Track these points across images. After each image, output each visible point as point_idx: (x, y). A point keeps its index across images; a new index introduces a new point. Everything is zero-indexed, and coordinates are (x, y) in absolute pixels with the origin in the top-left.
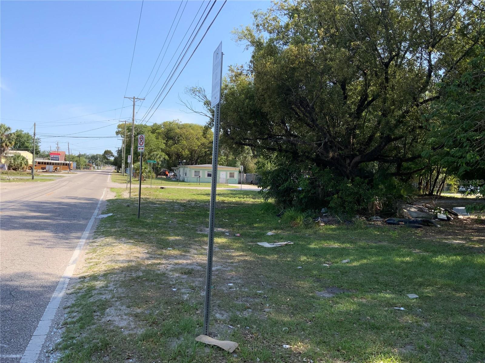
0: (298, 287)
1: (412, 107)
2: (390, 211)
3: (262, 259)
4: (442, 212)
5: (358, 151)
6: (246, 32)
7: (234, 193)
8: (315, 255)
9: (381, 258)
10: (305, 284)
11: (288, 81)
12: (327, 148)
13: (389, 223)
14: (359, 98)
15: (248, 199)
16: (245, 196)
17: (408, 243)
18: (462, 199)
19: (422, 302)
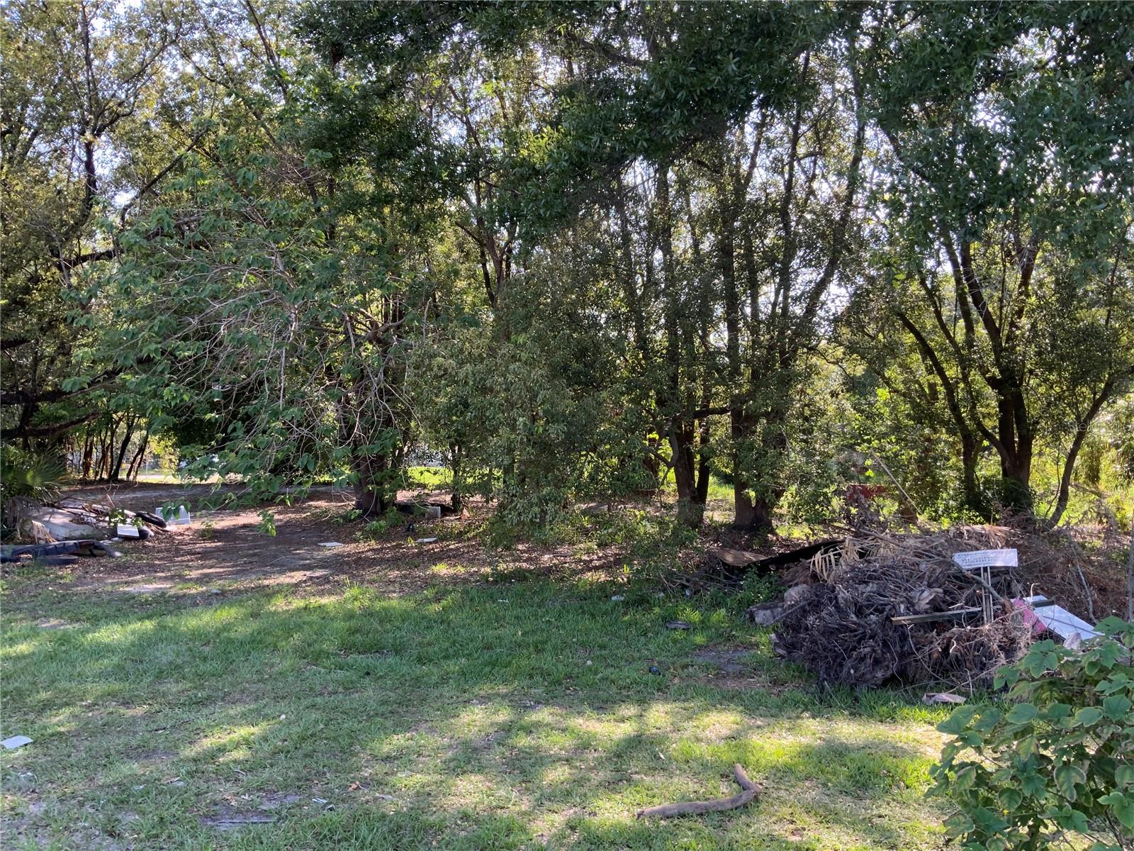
1: (48, 269)
4: (129, 520)
17: (33, 604)
18: (180, 486)
19: (39, 750)
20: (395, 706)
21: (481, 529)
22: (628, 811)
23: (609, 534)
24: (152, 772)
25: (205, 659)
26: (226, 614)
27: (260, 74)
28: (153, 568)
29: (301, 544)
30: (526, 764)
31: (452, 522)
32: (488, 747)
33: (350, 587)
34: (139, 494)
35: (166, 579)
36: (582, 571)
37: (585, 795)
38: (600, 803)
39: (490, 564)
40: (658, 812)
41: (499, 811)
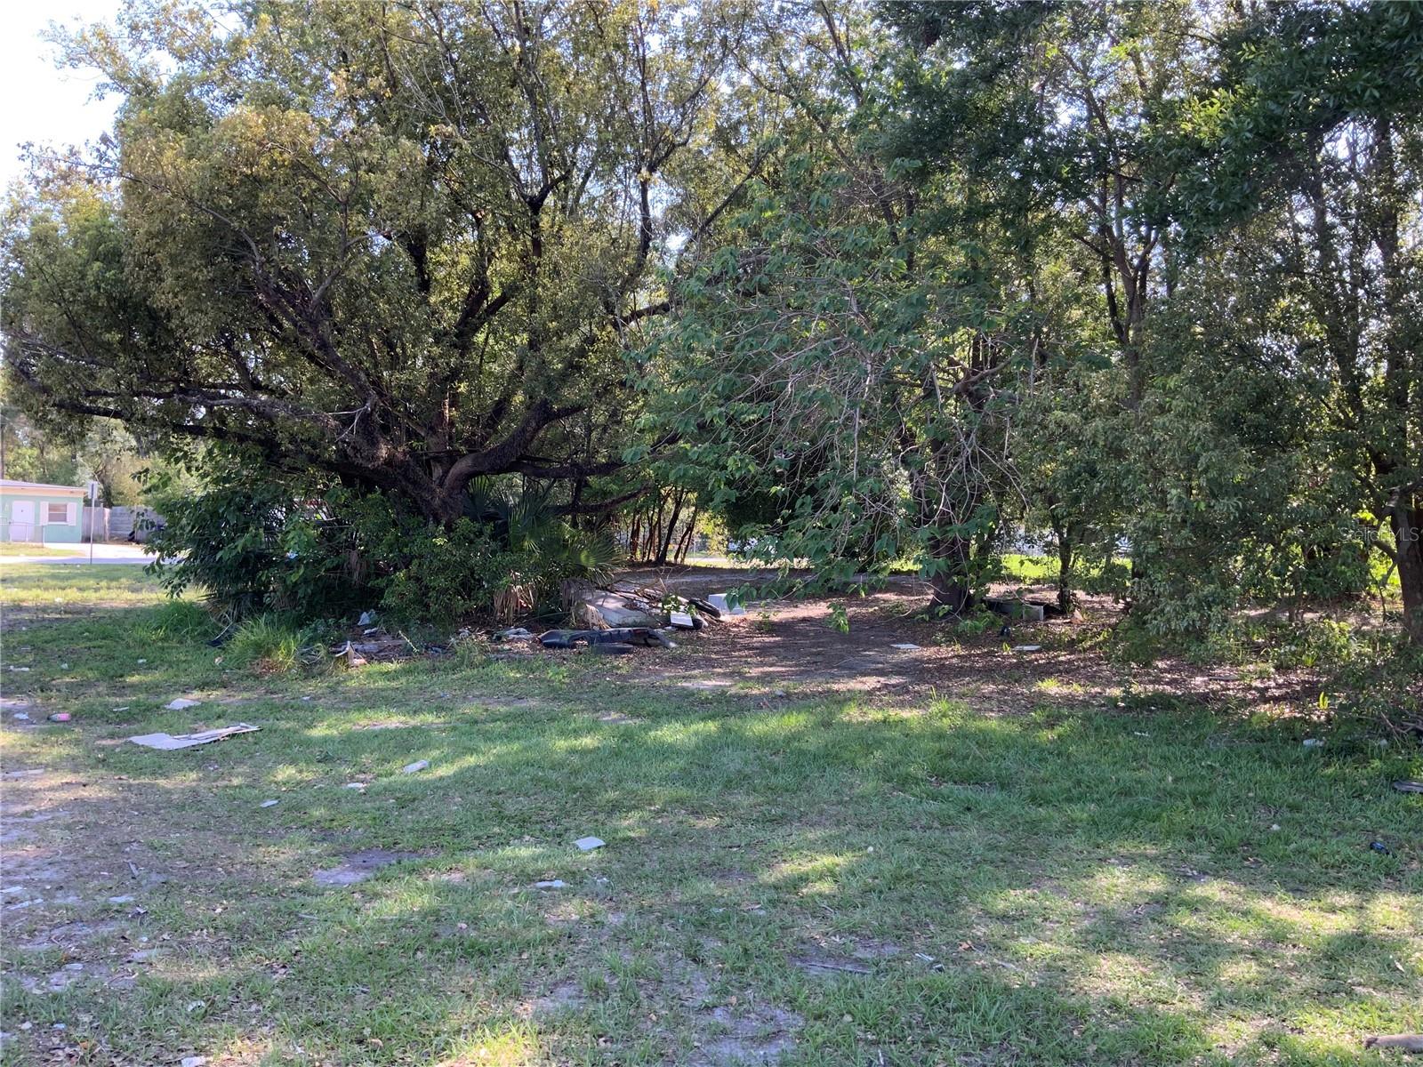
0: (257, 865)
1: (603, 328)
2: (553, 611)
3: (141, 790)
4: (682, 608)
5: (467, 442)
6: (94, 42)
7: (64, 574)
8: (325, 759)
9: (516, 746)
10: (282, 854)
11: (238, 217)
12: (371, 430)
13: (548, 646)
14: (466, 290)
15: (113, 594)
16: (104, 584)
17: (592, 695)
18: (732, 571)
19: (611, 855)
20: (1007, 853)
21: (1101, 638)
22: (1352, 1034)
23: (1293, 654)
24: (730, 895)
25: (776, 771)
26: (794, 721)
27: (828, 75)
28: (710, 663)
29: (871, 645)
30: (1195, 951)
31: (1059, 627)
32: (1139, 922)
33: (937, 700)
34: (688, 579)
35: (725, 675)
36: (1254, 702)
37: (1284, 1003)
38: (1308, 1017)
39: (1119, 684)
40: (1399, 1042)
41: (1161, 1006)
